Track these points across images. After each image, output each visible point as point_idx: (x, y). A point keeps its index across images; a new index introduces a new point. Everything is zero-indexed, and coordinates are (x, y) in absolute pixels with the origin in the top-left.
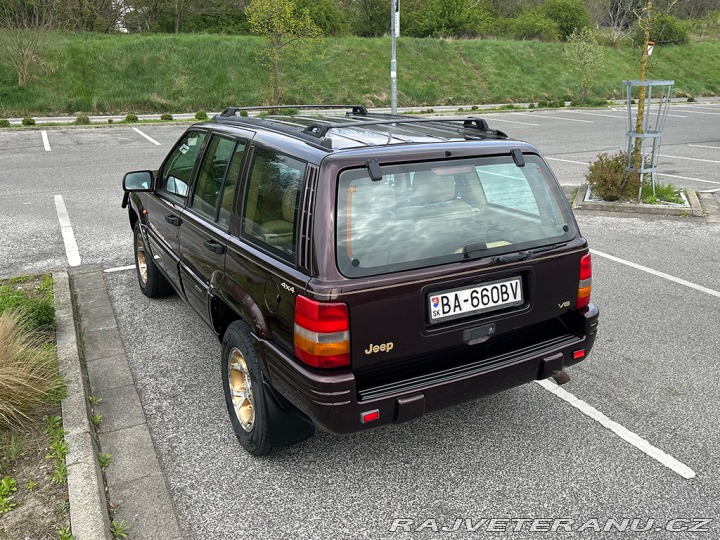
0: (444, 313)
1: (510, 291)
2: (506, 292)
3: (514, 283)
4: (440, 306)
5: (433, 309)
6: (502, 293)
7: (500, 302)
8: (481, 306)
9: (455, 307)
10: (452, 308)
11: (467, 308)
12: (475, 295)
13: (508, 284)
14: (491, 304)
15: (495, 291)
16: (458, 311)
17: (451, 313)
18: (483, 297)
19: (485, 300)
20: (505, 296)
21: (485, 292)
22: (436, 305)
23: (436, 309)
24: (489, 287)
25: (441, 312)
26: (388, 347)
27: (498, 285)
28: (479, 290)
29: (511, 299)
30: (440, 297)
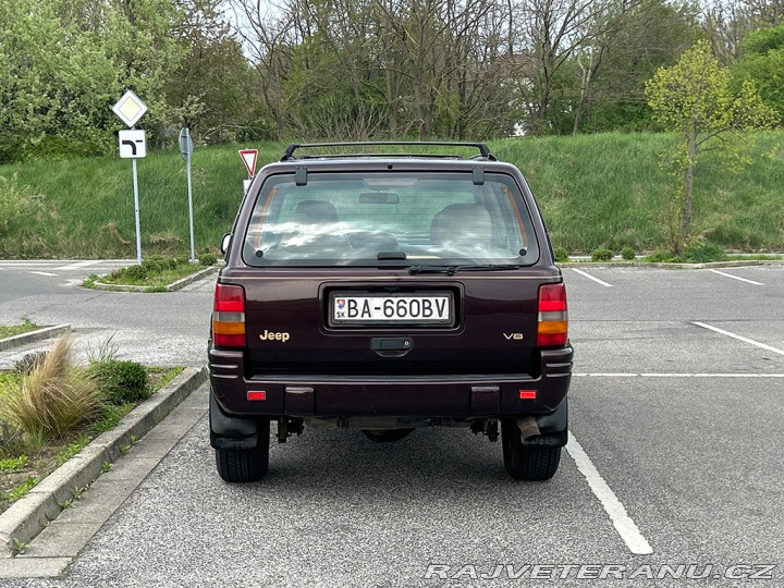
0: (349, 316)
1: (434, 307)
2: (429, 308)
3: (440, 300)
4: (346, 309)
5: (337, 309)
6: (424, 308)
7: (420, 317)
8: (395, 317)
9: (364, 312)
10: (360, 313)
11: (378, 316)
12: (389, 304)
13: (432, 300)
14: (408, 317)
15: (415, 304)
16: (366, 317)
17: (359, 317)
18: (398, 308)
19: (402, 312)
20: (427, 312)
21: (402, 304)
22: (341, 307)
23: (341, 311)
24: (408, 300)
25: (346, 314)
26: (285, 337)
27: (420, 299)
28: (395, 300)
29: (435, 316)
30: (346, 299)
